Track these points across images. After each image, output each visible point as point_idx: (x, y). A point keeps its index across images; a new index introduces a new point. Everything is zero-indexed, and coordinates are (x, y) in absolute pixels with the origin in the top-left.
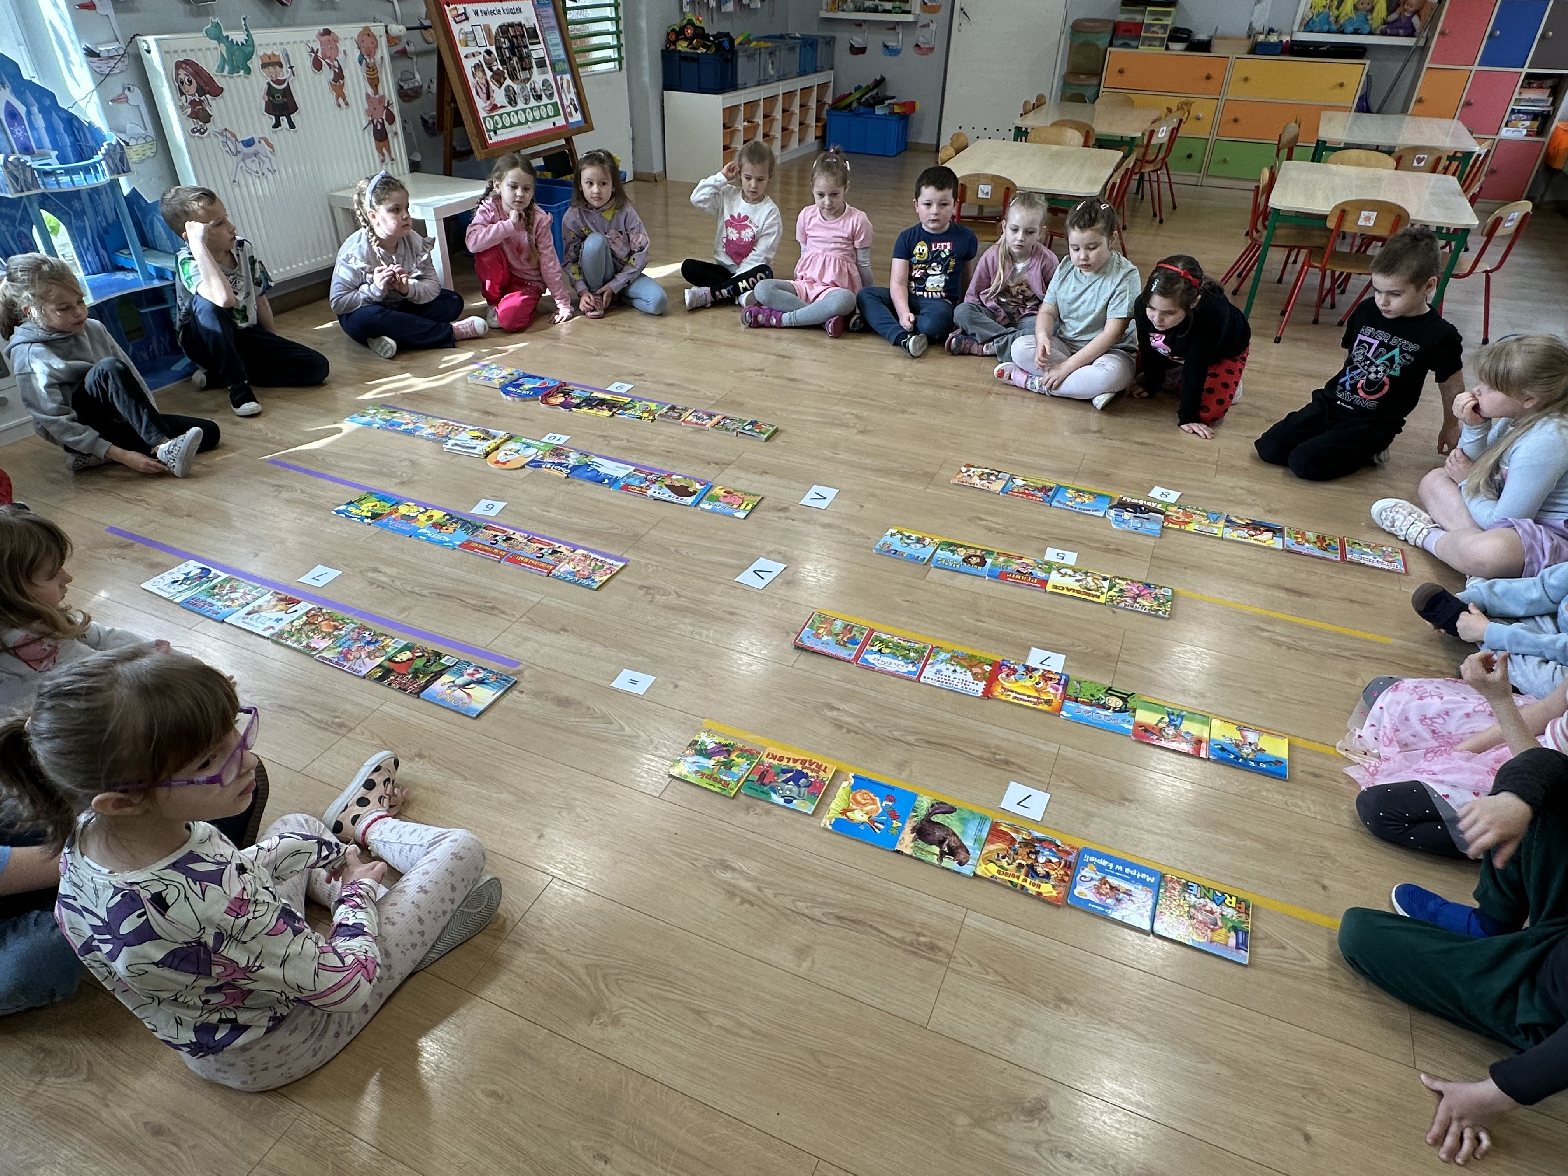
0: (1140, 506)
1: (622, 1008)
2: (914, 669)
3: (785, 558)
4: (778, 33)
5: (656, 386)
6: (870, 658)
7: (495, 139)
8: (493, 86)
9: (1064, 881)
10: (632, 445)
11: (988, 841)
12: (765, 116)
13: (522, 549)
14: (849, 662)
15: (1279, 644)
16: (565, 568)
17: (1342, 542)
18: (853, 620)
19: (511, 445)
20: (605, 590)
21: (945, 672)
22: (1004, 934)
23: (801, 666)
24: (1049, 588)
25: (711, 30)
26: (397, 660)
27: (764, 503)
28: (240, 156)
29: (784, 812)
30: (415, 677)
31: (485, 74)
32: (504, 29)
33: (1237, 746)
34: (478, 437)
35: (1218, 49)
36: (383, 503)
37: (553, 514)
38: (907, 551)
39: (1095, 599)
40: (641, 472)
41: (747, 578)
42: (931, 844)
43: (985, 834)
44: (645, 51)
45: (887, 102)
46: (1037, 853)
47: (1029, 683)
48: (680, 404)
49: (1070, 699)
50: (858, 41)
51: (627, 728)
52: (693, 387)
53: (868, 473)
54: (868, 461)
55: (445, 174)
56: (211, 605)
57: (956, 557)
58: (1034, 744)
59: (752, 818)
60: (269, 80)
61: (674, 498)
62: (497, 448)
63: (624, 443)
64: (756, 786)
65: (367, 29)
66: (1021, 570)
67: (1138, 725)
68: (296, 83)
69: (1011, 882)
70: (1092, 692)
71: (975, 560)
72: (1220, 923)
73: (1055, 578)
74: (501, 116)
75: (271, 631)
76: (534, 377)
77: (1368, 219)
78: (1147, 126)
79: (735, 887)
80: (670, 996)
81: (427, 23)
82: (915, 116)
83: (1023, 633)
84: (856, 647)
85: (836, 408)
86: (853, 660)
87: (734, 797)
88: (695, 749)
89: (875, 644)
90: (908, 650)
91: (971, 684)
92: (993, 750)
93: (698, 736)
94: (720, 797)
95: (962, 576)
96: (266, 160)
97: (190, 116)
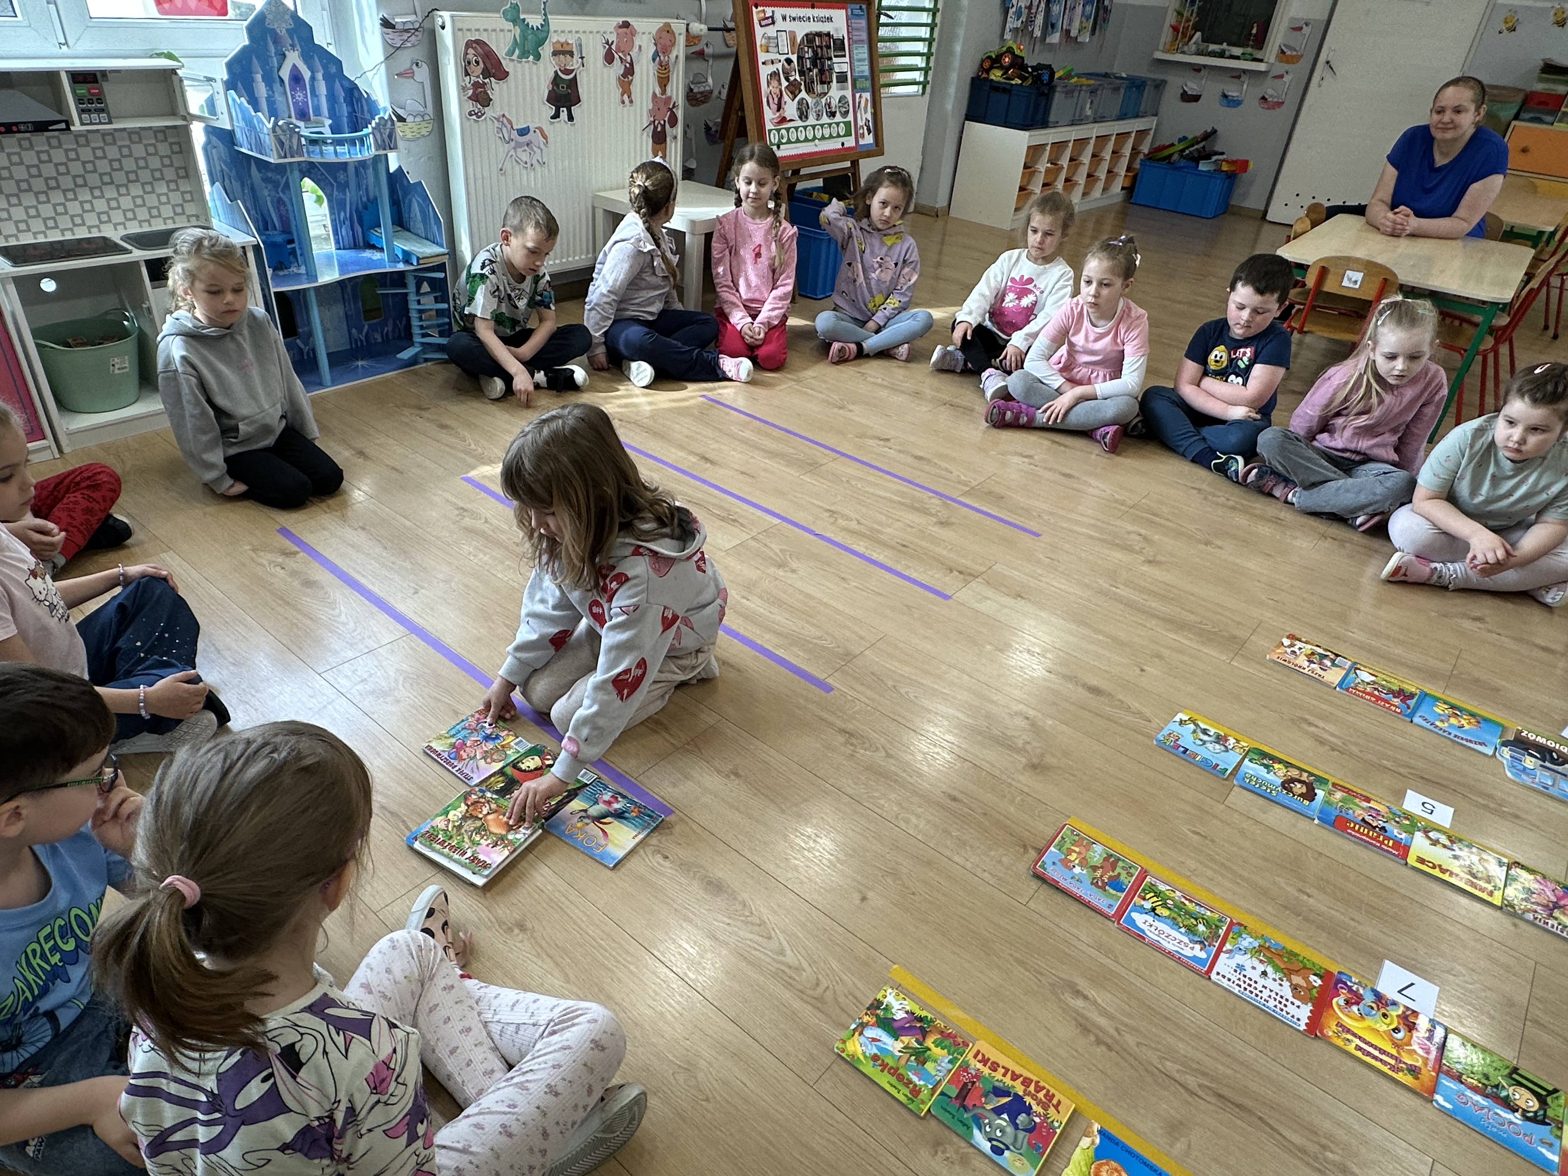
0: (1551, 751)
2: (1203, 955)
4: (1103, 71)
6: (1139, 919)
8: (786, 98)
10: (862, 529)
12: (1071, 160)
14: (1106, 917)
18: (1119, 848)
21: (1249, 973)
23: (1041, 908)
24: (1412, 860)
25: (1031, 61)
29: (987, 1167)
31: (780, 84)
32: (810, 38)
38: (1200, 752)
39: (1485, 896)
44: (954, 77)
45: (1214, 158)
47: (1383, 1027)
49: (1449, 1074)
50: (1193, 87)
51: (789, 952)
52: (944, 465)
53: (1154, 622)
54: (1154, 604)
55: (717, 186)
57: (1270, 777)
58: (1389, 1146)
64: (954, 1107)
65: (667, 25)
66: (1368, 818)
68: (584, 74)
70: (1487, 1070)
71: (1299, 788)
73: (1420, 845)
74: (788, 130)
81: (731, 25)
82: (1245, 177)
83: (1371, 930)
84: (1119, 894)
85: (1119, 523)
86: (1113, 916)
87: (921, 1118)
88: (877, 1016)
89: (1148, 896)
90: (1196, 919)
91: (1288, 1004)
92: (1324, 1141)
93: (882, 992)
94: (903, 1111)
95: (1278, 810)
96: (538, 151)
97: (470, 98)
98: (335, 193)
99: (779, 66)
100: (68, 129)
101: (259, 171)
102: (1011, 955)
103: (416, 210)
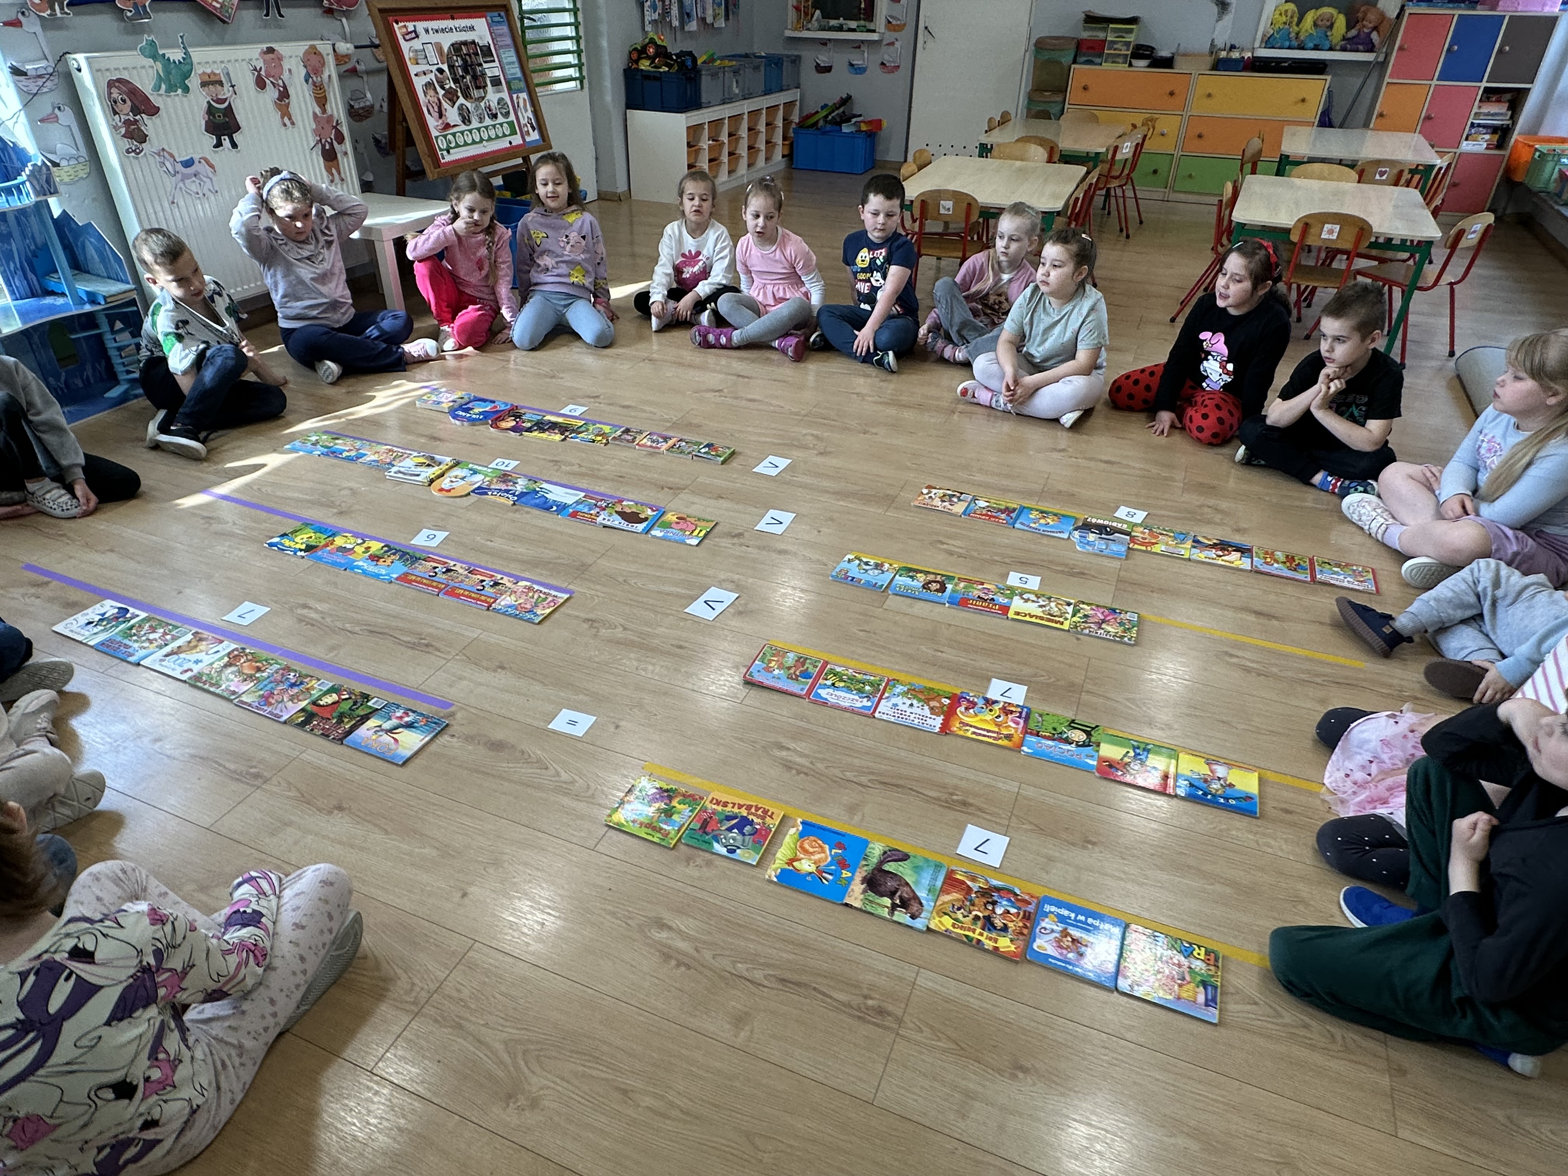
0: (1105, 527)
1: (542, 1089)
2: (869, 704)
3: (737, 587)
4: (743, 53)
5: (608, 408)
6: (823, 693)
7: (448, 158)
8: (445, 105)
9: (1022, 934)
10: (583, 470)
11: (943, 891)
12: (730, 135)
13: (462, 581)
14: (801, 697)
15: (1248, 670)
16: (506, 600)
17: (1312, 561)
18: (807, 651)
19: (458, 472)
20: (547, 623)
21: (901, 707)
22: (957, 995)
23: (751, 702)
24: (1011, 615)
25: (674, 49)
26: (321, 703)
27: (718, 528)
28: (179, 176)
29: (725, 863)
30: (340, 721)
31: (437, 93)
32: (457, 47)
33: (1206, 781)
34: (421, 464)
35: (1181, 66)
36: (318, 535)
37: (497, 544)
38: (864, 577)
39: (1058, 626)
40: (592, 498)
41: (697, 608)
42: (882, 895)
43: (939, 883)
44: (607, 70)
45: (854, 120)
46: (994, 903)
47: (989, 717)
48: (634, 427)
49: (1031, 734)
50: (823, 59)
52: (650, 409)
53: (827, 495)
54: (826, 484)
55: (398, 194)
56: (126, 646)
57: (915, 583)
58: (993, 783)
59: (692, 871)
60: (209, 99)
61: (624, 525)
62: (442, 475)
63: (576, 468)
64: (698, 834)
65: (313, 47)
66: (982, 595)
67: (1102, 760)
69: (966, 936)
70: (1055, 725)
71: (935, 586)
72: (1188, 978)
73: (1017, 604)
74: (454, 135)
75: (189, 674)
76: (484, 400)
77: (1331, 232)
78: (1111, 142)
79: (670, 947)
80: (594, 1073)
81: (377, 42)
82: (883, 134)
83: (984, 663)
84: (808, 680)
85: (796, 429)
86: (805, 695)
87: (673, 848)
89: (829, 677)
90: (864, 684)
91: (928, 719)
92: (951, 791)
93: (639, 781)
94: (659, 848)
95: (921, 604)
96: (207, 180)
97: (124, 136)
99: (432, 76)
103: (91, 252)
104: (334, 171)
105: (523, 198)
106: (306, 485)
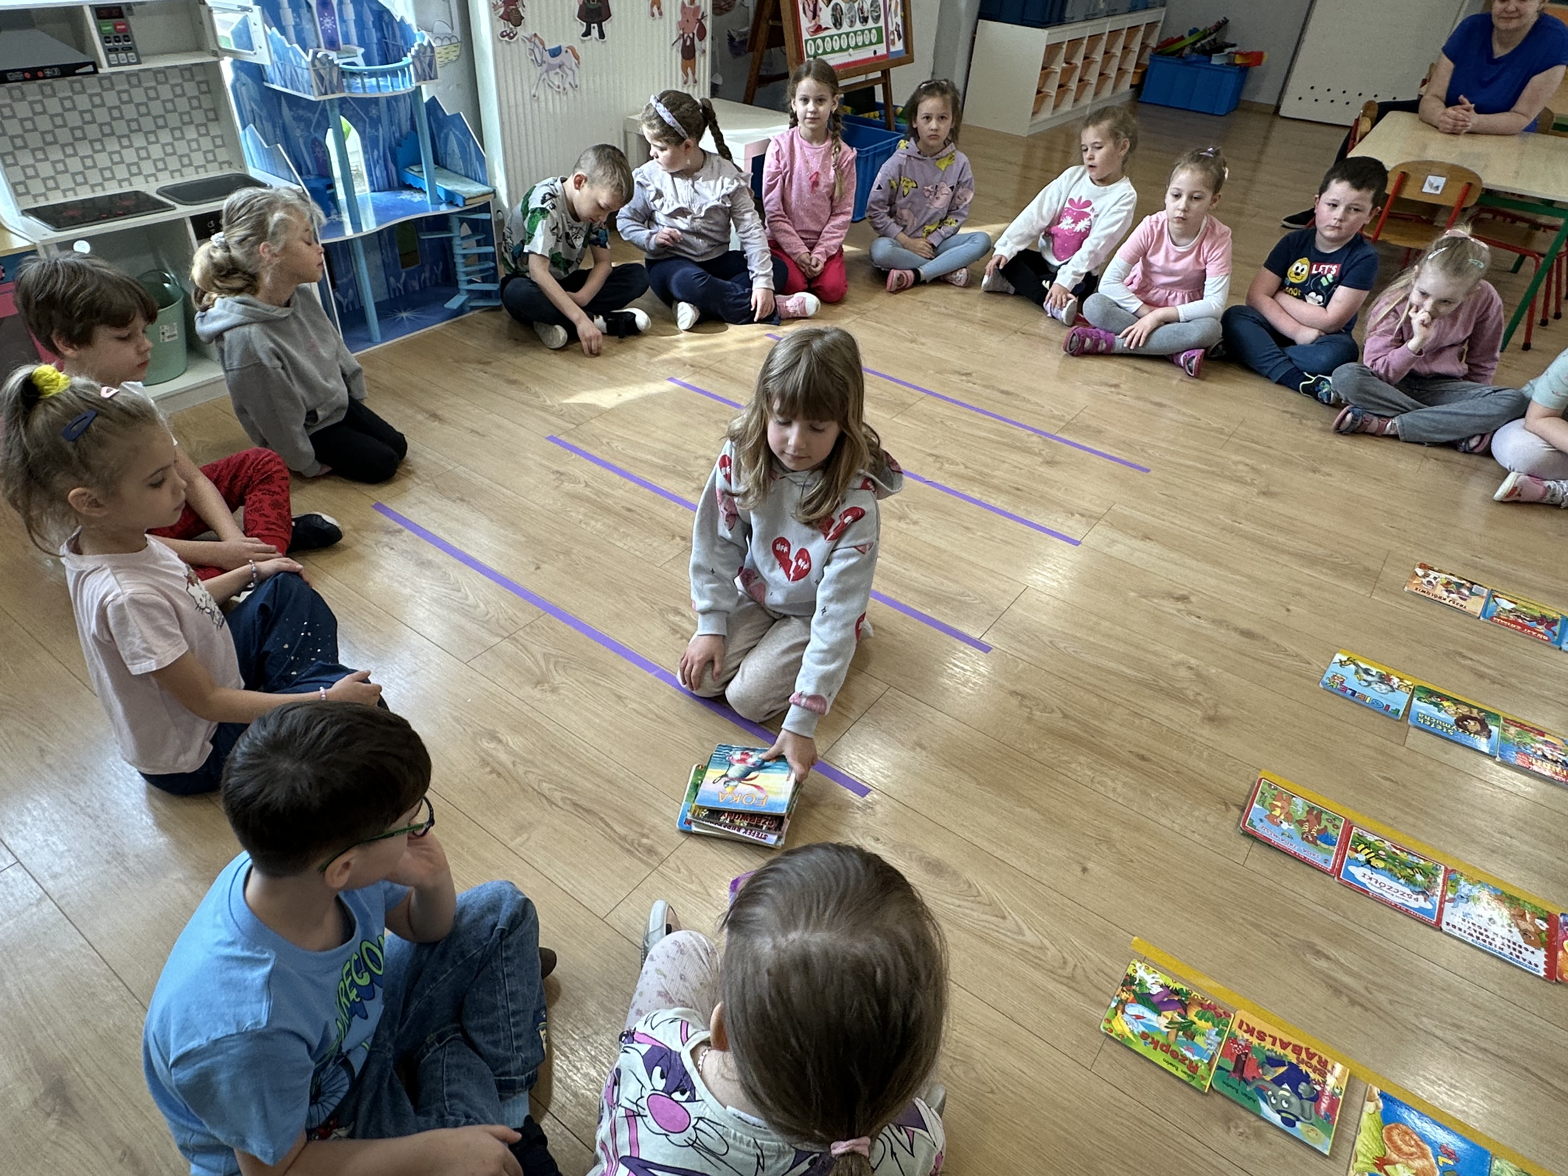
2: (1428, 906)
6: (1359, 872)
10: (972, 473)
12: (1085, 58)
14: (1327, 873)
18: (1322, 801)
21: (1476, 919)
23: (1258, 867)
28: (545, 66)
29: (1281, 1140)
38: (1370, 694)
45: (1227, 50)
51: (1027, 932)
52: (1032, 398)
54: (1282, 539)
55: (745, 102)
57: (1442, 715)
59: (1236, 1142)
63: (961, 470)
64: (1234, 1080)
66: (1545, 753)
71: (1473, 725)
84: (1331, 848)
85: (1223, 453)
86: (1332, 871)
87: (1207, 1094)
88: (1134, 992)
89: (1359, 848)
90: (1412, 869)
91: (1523, 950)
93: (1132, 967)
94: (1186, 1089)
95: (1458, 749)
96: (570, 72)
97: (501, 17)
98: (368, 130)
100: (96, 72)
101: (290, 109)
102: (1244, 919)
103: (453, 145)
104: (689, 71)
105: (866, 115)
106: (659, 446)
